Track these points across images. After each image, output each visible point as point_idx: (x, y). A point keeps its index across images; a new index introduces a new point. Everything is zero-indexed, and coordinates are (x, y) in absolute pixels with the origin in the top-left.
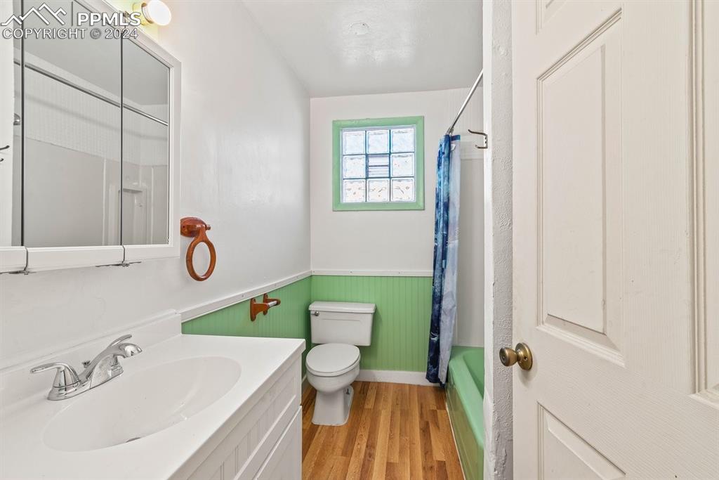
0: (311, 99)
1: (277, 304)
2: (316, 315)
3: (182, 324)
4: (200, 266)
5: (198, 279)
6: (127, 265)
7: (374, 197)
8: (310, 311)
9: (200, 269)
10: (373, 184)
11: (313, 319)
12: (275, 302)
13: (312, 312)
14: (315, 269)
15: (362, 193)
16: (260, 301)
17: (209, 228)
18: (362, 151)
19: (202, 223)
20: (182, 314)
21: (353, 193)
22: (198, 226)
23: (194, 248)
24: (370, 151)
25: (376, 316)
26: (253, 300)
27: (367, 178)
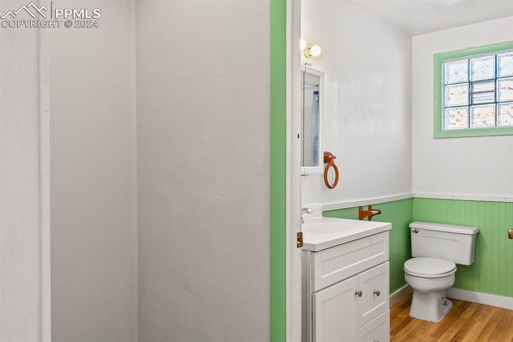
0: (413, 38)
1: (379, 213)
2: (416, 232)
3: (323, 212)
4: (331, 180)
5: (329, 187)
6: (306, 176)
7: (478, 123)
8: (410, 228)
9: (331, 182)
10: (476, 110)
11: (413, 235)
12: (377, 212)
13: (412, 229)
14: (416, 192)
15: (465, 119)
16: (366, 209)
17: (335, 158)
18: (466, 79)
19: (331, 154)
20: (323, 206)
21: (455, 121)
22: (330, 157)
23: (328, 169)
24: (474, 79)
25: (477, 237)
26: (361, 208)
27: (469, 105)
